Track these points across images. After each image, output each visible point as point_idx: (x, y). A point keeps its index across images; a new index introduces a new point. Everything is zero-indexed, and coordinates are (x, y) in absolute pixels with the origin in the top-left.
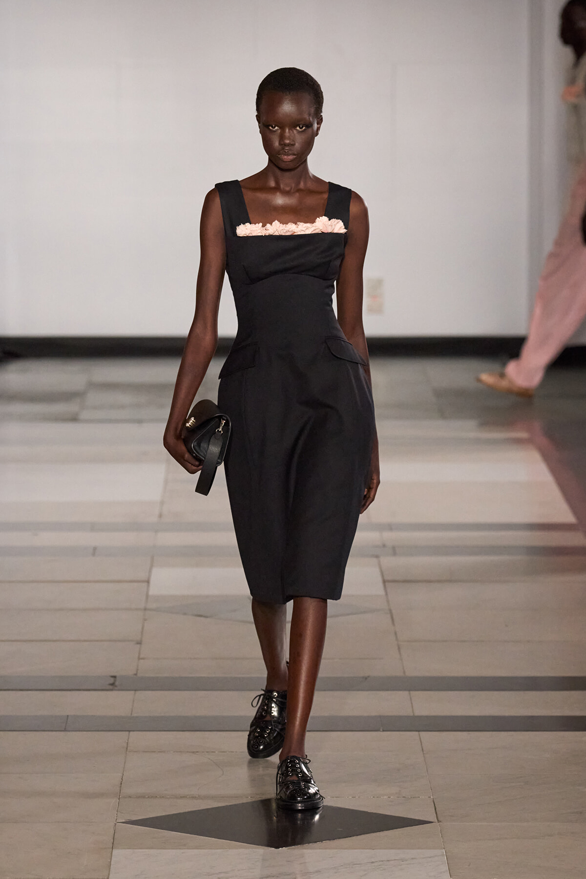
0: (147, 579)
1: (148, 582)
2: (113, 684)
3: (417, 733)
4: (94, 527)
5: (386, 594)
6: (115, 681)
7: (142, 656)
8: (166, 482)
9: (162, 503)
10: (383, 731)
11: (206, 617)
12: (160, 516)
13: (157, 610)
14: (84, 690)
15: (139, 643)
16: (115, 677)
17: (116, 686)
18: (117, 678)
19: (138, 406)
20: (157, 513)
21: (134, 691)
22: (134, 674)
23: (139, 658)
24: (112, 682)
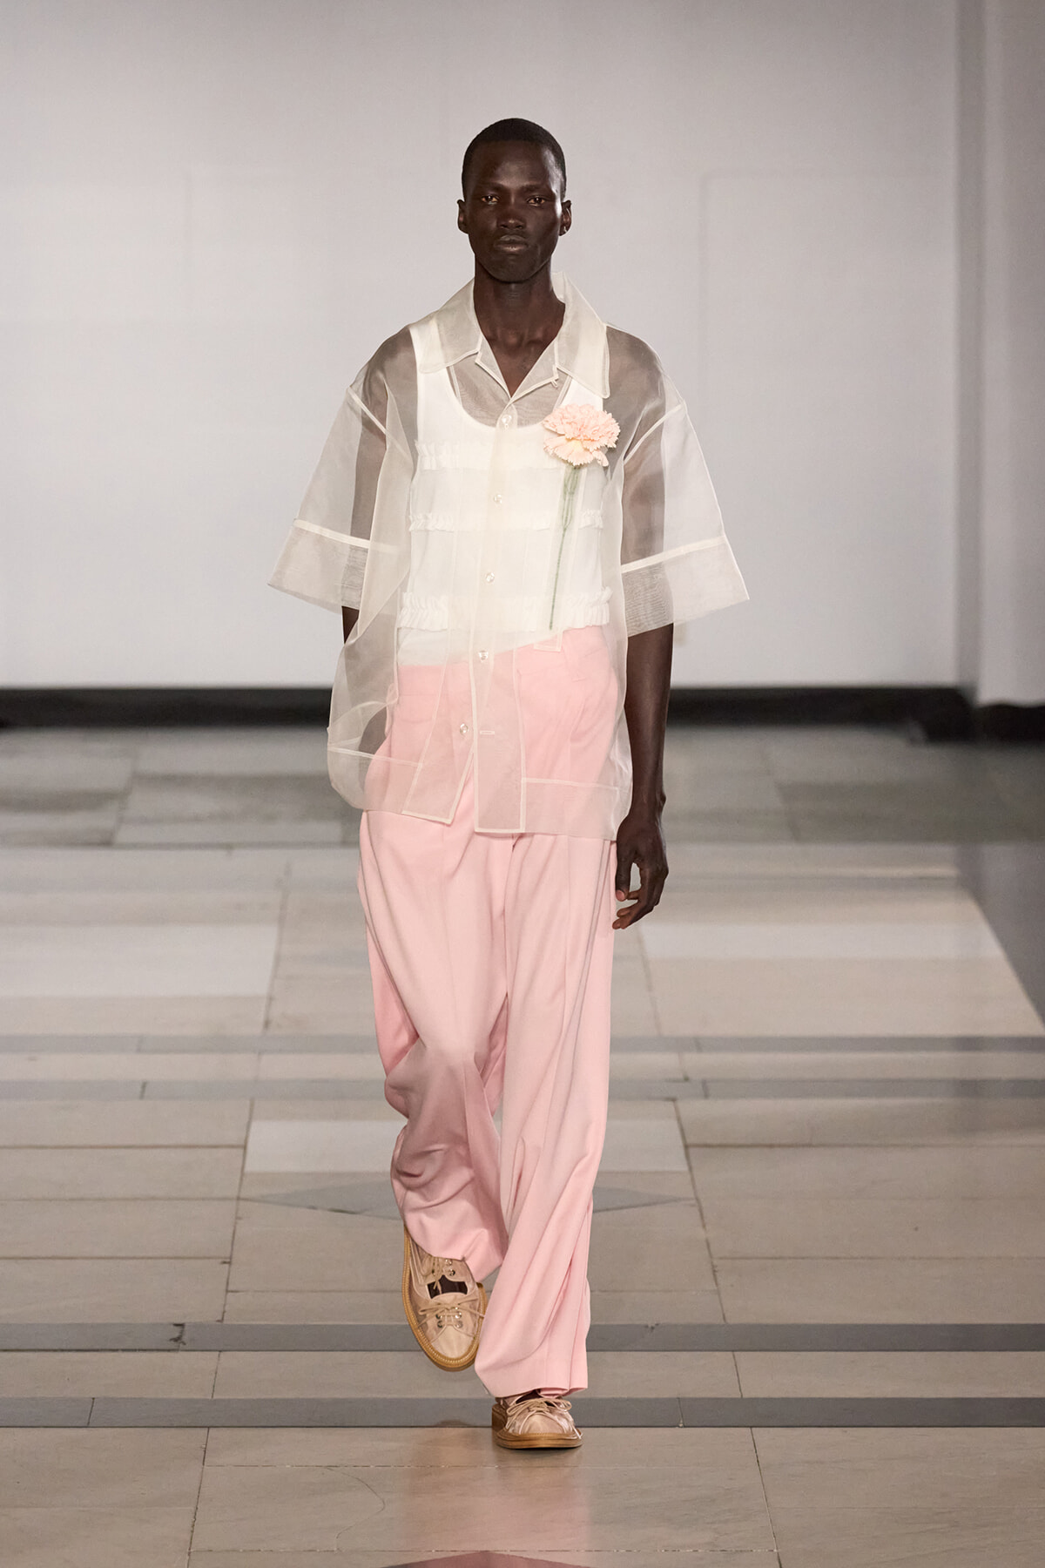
0: (242, 1143)
1: (245, 1147)
2: (177, 1340)
3: (749, 1429)
4: (141, 1045)
5: (690, 1169)
6: (182, 1332)
7: (231, 1288)
8: (278, 959)
9: (271, 999)
10: (685, 1427)
11: (353, 1213)
12: (267, 1024)
13: (263, 1200)
14: (124, 1350)
15: (228, 1262)
16: (182, 1325)
17: (184, 1344)
18: (186, 1328)
19: (225, 817)
20: (261, 1019)
21: (218, 1353)
22: (218, 1321)
23: (227, 1291)
24: (176, 1335)
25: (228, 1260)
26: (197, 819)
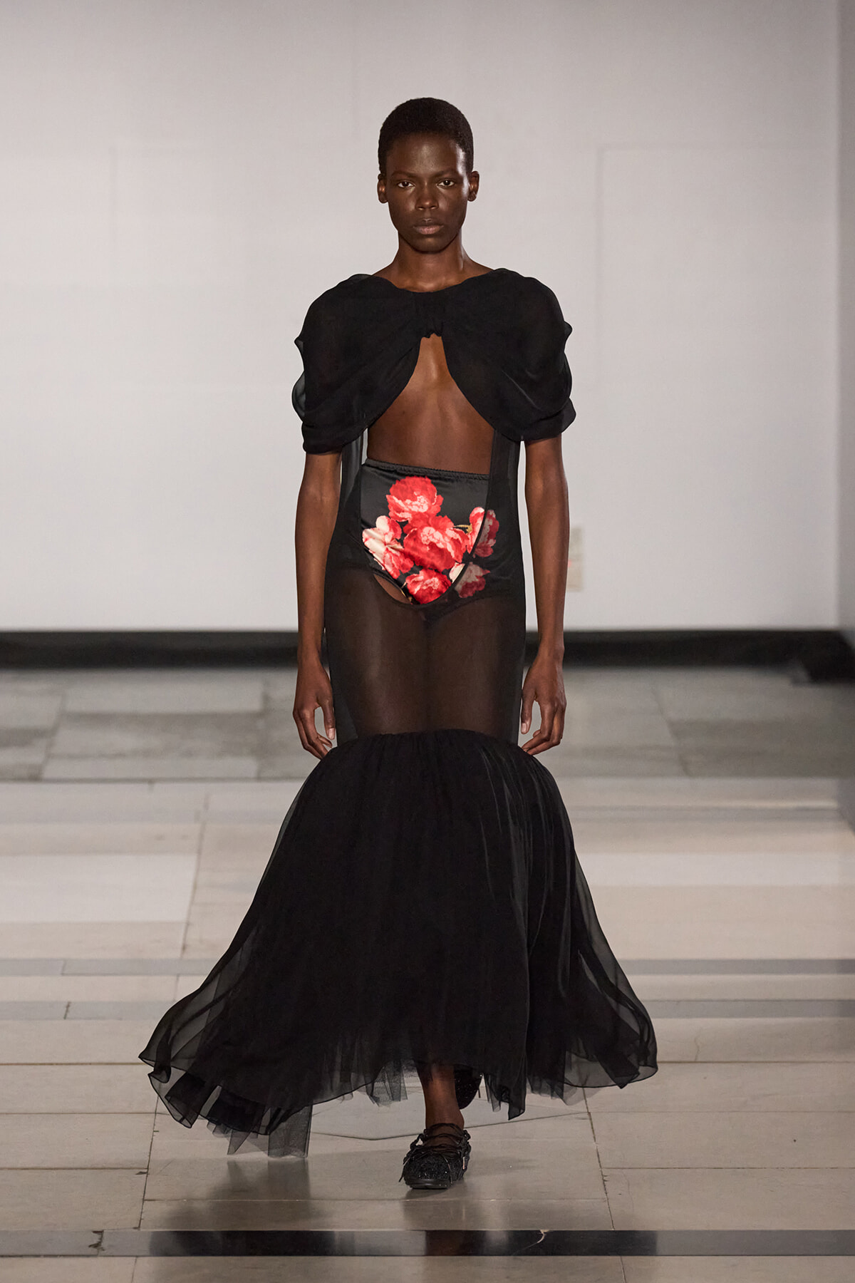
2: (96, 1246)
4: (67, 968)
6: (101, 1239)
7: (146, 1198)
8: (195, 887)
9: (188, 924)
12: (184, 948)
14: (46, 1256)
15: (145, 1173)
16: (100, 1232)
17: (103, 1249)
18: (104, 1235)
19: (147, 754)
20: (180, 943)
21: (135, 1258)
22: (135, 1228)
23: (144, 1200)
24: (95, 1241)
25: (146, 1171)
26: (120, 755)
